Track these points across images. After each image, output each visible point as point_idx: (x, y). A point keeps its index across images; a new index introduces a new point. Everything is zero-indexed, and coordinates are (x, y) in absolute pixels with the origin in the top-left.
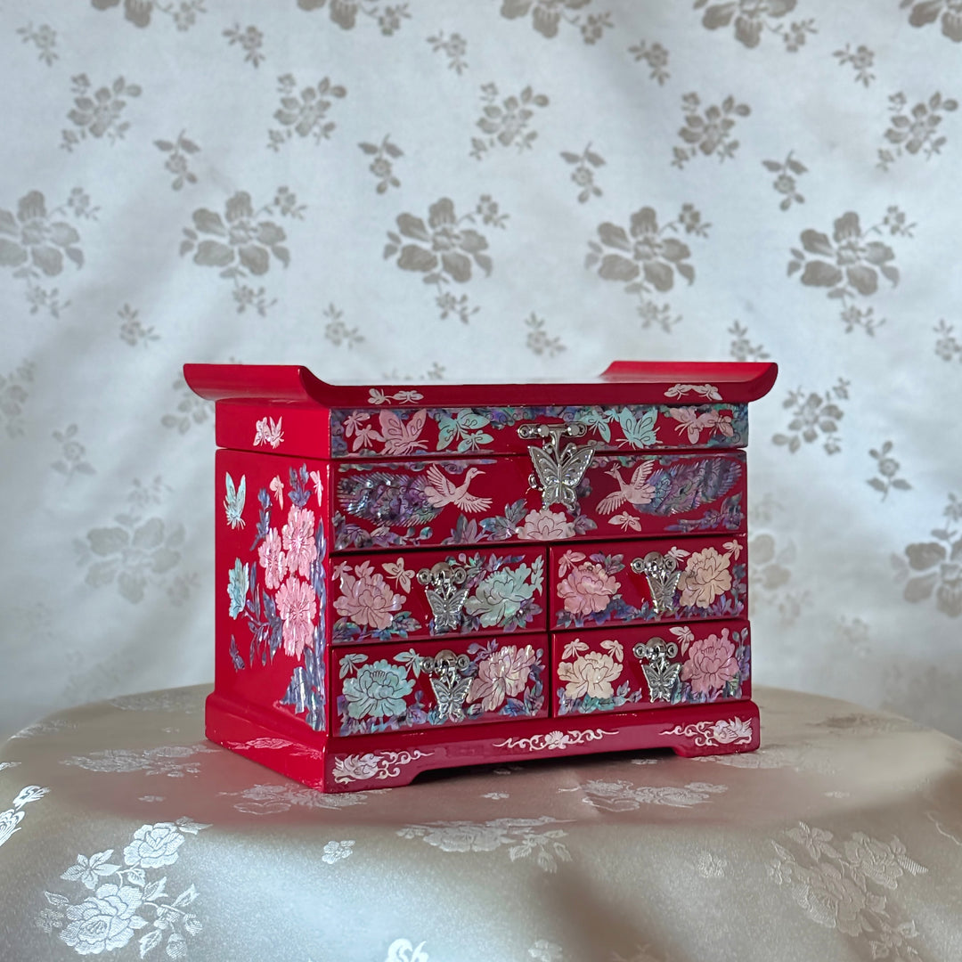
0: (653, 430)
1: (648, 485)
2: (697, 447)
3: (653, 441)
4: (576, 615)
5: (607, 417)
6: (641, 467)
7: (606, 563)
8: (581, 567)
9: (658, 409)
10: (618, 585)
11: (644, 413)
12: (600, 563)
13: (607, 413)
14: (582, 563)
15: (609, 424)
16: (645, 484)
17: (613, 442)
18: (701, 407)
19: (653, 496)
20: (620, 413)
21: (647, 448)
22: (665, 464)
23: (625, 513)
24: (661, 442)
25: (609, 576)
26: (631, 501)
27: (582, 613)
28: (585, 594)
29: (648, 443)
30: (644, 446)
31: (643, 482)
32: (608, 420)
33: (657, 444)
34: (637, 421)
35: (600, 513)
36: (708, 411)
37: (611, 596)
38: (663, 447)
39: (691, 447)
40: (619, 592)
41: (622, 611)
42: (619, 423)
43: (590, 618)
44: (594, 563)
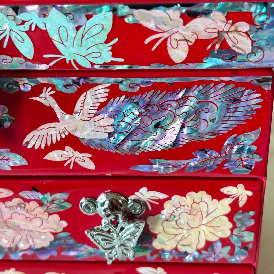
0: (107, 42)
1: (101, 116)
2: (184, 67)
3: (108, 57)
4: (10, 249)
5: (23, 23)
6: (89, 93)
7: (45, 202)
8: (9, 203)
9: (114, 10)
10: (65, 224)
11: (88, 17)
12: (35, 200)
13: (22, 16)
14: (9, 199)
15: (28, 33)
16: (96, 115)
17: (38, 58)
18: (194, 9)
19: (111, 129)
20: (45, 16)
21: (97, 67)
22: (129, 90)
23: (67, 148)
24: (122, 60)
25: (50, 214)
26: (77, 134)
27: (17, 248)
28: (18, 229)
29: (100, 61)
30: (92, 64)
31: (95, 112)
32: (26, 27)
33: (113, 63)
34: (78, 28)
35: (29, 147)
36: (206, 13)
37: (54, 234)
38: (125, 67)
39: (173, 67)
40: (65, 230)
41: (72, 248)
42: (46, 31)
43: (29, 253)
44: (28, 201)
